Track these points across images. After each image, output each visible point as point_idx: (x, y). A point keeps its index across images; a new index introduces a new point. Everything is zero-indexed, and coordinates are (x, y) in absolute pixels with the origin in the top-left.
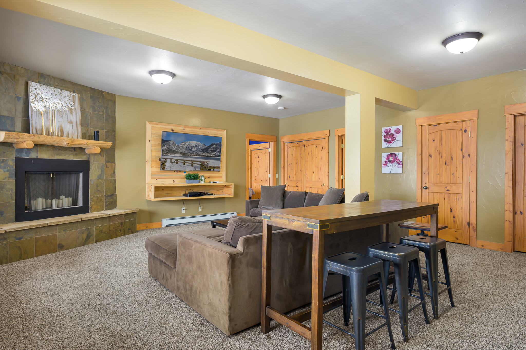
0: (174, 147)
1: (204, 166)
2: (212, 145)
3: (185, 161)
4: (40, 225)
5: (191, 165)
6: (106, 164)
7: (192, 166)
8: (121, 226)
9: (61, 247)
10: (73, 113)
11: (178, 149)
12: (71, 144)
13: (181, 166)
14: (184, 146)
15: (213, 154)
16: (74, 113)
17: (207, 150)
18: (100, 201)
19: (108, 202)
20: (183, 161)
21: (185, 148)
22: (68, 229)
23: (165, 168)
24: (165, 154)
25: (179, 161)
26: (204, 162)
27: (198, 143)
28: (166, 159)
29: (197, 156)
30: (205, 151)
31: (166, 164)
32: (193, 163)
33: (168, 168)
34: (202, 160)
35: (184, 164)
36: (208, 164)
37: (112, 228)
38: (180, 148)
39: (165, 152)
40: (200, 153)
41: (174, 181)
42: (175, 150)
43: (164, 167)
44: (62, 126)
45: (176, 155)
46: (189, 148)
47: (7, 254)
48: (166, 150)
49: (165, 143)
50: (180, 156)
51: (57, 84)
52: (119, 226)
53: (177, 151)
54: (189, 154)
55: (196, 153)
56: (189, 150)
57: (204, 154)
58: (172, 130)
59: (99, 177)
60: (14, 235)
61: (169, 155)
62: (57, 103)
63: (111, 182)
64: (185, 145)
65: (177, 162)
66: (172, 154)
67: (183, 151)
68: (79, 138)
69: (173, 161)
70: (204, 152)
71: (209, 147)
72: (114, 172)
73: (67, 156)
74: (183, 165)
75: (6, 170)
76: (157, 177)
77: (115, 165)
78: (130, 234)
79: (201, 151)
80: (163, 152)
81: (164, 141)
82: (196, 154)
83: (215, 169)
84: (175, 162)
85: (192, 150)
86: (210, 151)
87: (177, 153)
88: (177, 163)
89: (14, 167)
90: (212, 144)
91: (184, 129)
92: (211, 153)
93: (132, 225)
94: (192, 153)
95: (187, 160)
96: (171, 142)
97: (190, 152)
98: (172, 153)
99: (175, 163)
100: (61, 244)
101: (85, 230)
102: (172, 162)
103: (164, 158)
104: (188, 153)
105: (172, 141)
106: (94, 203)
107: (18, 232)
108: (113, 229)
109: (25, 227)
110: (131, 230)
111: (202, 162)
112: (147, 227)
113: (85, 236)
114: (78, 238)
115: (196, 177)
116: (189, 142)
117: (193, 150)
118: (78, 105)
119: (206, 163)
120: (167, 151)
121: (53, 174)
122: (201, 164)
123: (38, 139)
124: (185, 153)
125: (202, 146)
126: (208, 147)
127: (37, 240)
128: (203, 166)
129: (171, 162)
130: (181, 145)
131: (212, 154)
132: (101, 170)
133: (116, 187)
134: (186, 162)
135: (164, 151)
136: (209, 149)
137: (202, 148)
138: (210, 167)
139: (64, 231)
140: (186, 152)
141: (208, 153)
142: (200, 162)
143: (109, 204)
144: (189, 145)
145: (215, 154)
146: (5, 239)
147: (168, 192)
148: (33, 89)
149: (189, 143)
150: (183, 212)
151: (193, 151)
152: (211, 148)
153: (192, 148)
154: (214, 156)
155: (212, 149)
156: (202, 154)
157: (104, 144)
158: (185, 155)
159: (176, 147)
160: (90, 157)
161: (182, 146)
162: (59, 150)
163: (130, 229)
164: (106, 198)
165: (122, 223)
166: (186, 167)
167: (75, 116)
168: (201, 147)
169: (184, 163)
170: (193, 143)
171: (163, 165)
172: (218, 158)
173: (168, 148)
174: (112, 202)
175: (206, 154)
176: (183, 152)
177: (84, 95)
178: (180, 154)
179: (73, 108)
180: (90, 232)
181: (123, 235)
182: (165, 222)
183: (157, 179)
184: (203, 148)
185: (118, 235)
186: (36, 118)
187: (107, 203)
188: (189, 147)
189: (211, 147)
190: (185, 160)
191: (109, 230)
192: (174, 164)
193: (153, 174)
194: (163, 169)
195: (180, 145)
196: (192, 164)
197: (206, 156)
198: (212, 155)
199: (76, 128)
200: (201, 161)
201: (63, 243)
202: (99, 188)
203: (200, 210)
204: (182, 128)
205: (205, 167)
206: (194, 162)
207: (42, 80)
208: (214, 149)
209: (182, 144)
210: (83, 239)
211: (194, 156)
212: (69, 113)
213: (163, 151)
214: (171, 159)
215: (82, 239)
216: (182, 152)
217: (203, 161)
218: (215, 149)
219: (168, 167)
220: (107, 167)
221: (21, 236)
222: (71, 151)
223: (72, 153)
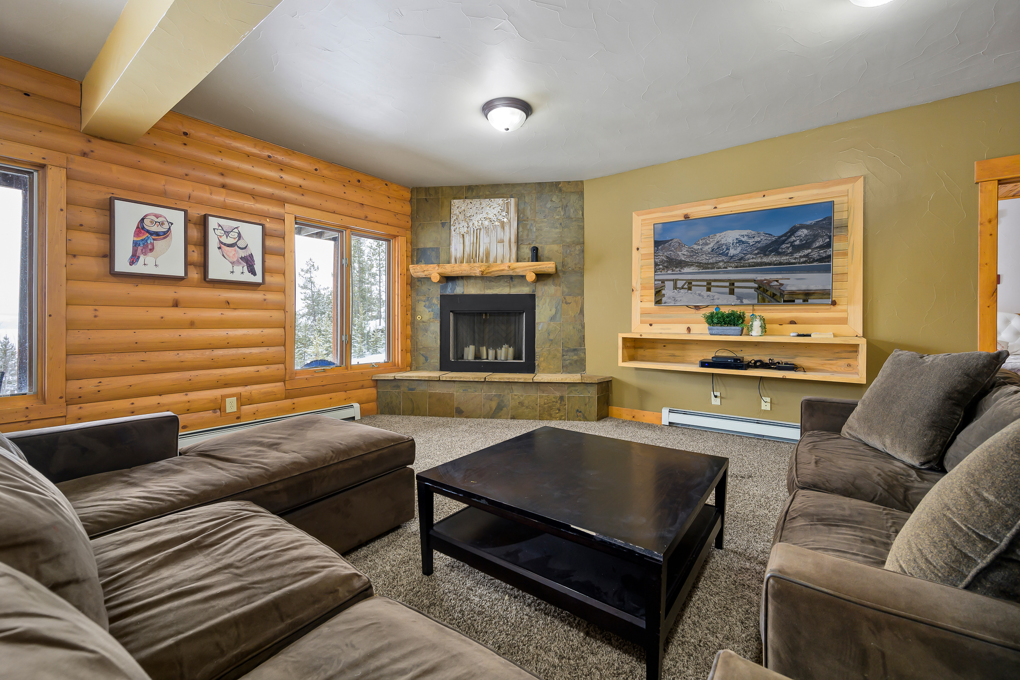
0: (680, 253)
1: (769, 293)
2: (793, 231)
3: (709, 283)
4: (429, 377)
5: (727, 290)
6: (565, 299)
7: (732, 292)
8: (559, 402)
9: (459, 413)
10: (505, 228)
11: (691, 256)
12: (487, 271)
13: (700, 295)
14: (707, 247)
15: (801, 257)
16: (507, 228)
17: (779, 248)
18: (554, 358)
19: (569, 361)
20: (705, 283)
21: (710, 250)
22: (469, 390)
23: (663, 301)
24: (661, 271)
25: (694, 283)
26: (769, 282)
27: (745, 232)
28: (663, 281)
29: (743, 266)
30: (771, 251)
31: (663, 292)
32: (732, 287)
33: (669, 301)
34: (760, 277)
35: (709, 290)
36: (782, 285)
37: (543, 403)
38: (694, 253)
39: (661, 267)
40: (753, 258)
41: (689, 329)
42: (683, 259)
43: (661, 300)
44: (488, 249)
45: (686, 270)
46: (720, 250)
47: (400, 404)
48: (662, 262)
49: (660, 248)
50: (697, 271)
51: (488, 193)
52: (557, 402)
53: (688, 260)
54: (721, 264)
55: (740, 260)
56: (720, 254)
57: (765, 260)
58: (686, 217)
59: (553, 319)
60: (406, 383)
61: (670, 272)
62: (483, 219)
63: (574, 327)
64: (707, 244)
65: (689, 285)
66: (678, 269)
67: (703, 259)
68: (512, 261)
69: (680, 284)
70: (765, 255)
71: (784, 238)
72: (582, 312)
73: (501, 289)
74: (705, 293)
75: (430, 309)
76: (650, 319)
77: (583, 299)
78: (580, 420)
79: (756, 252)
80: (657, 268)
81: (657, 244)
82: (740, 263)
83: (812, 297)
84: (686, 286)
85: (728, 253)
86: (788, 248)
87: (689, 265)
88: (690, 289)
89: (439, 306)
90: (794, 226)
91: (715, 208)
92: (792, 253)
93: (586, 405)
94: (728, 262)
95: (715, 281)
96: (673, 244)
97: (724, 258)
98: (676, 267)
99: (685, 288)
100: (460, 408)
101: (495, 395)
102: (679, 288)
103: (659, 280)
104: (716, 263)
105: (675, 240)
106: (542, 360)
107: (411, 381)
108: (545, 404)
109: (413, 377)
110: (583, 415)
111: (762, 281)
112: (633, 417)
113: (494, 404)
114: (484, 405)
115: (734, 320)
116: (718, 235)
117: (732, 252)
118: (514, 214)
119: (776, 283)
120: (665, 265)
121: (486, 314)
122: (760, 287)
123: (444, 270)
124: (708, 264)
125: (763, 239)
126: (780, 237)
127: (431, 396)
128: (767, 291)
129: (675, 287)
130: (698, 245)
131: (797, 255)
132: (556, 308)
133: (584, 336)
134: (713, 284)
135: (660, 265)
136: (783, 242)
137: (759, 245)
138: (792, 293)
139: (463, 391)
140: (711, 261)
141: (779, 254)
142: (755, 281)
143: (571, 364)
144: (718, 242)
145: (807, 256)
146: (398, 387)
147: (677, 353)
148: (455, 208)
149: (718, 237)
150: (716, 402)
151: (732, 257)
152: (793, 238)
153: (728, 249)
154: (804, 262)
155: (794, 241)
156: (759, 260)
157: (540, 266)
158: (708, 268)
159: (685, 253)
160: (535, 288)
161: (700, 247)
162: (490, 281)
163: (580, 412)
164: (564, 354)
165: (562, 398)
166: (715, 298)
167: (508, 231)
168: (756, 242)
169: (709, 286)
170: (730, 236)
171: (658, 296)
172: (824, 264)
173: (667, 257)
174: (576, 361)
175: (773, 258)
176: (704, 261)
177: (526, 198)
178: (697, 266)
179: (505, 220)
180: (502, 401)
181: (564, 420)
182: (666, 417)
183: (651, 325)
184: (764, 243)
185: (553, 415)
186: (456, 244)
187: (567, 362)
188: (718, 248)
189: (790, 237)
190: (710, 280)
191: (537, 405)
192: (682, 291)
193: (643, 314)
194: (658, 302)
195: (696, 247)
196: (730, 290)
197: (775, 265)
198: (795, 258)
199: (509, 249)
200: (759, 279)
201: (462, 408)
202: (551, 337)
203: (766, 406)
204: (711, 207)
205: (774, 295)
206: (736, 284)
207: (469, 194)
208: (801, 240)
209: (701, 242)
210: (491, 408)
211: (737, 267)
212: (499, 229)
213: (656, 264)
214: (675, 281)
215: (489, 408)
216: (701, 263)
217: (765, 280)
218: (809, 239)
219: (669, 298)
220: (567, 303)
221: (413, 387)
222: (506, 282)
223: (508, 284)
